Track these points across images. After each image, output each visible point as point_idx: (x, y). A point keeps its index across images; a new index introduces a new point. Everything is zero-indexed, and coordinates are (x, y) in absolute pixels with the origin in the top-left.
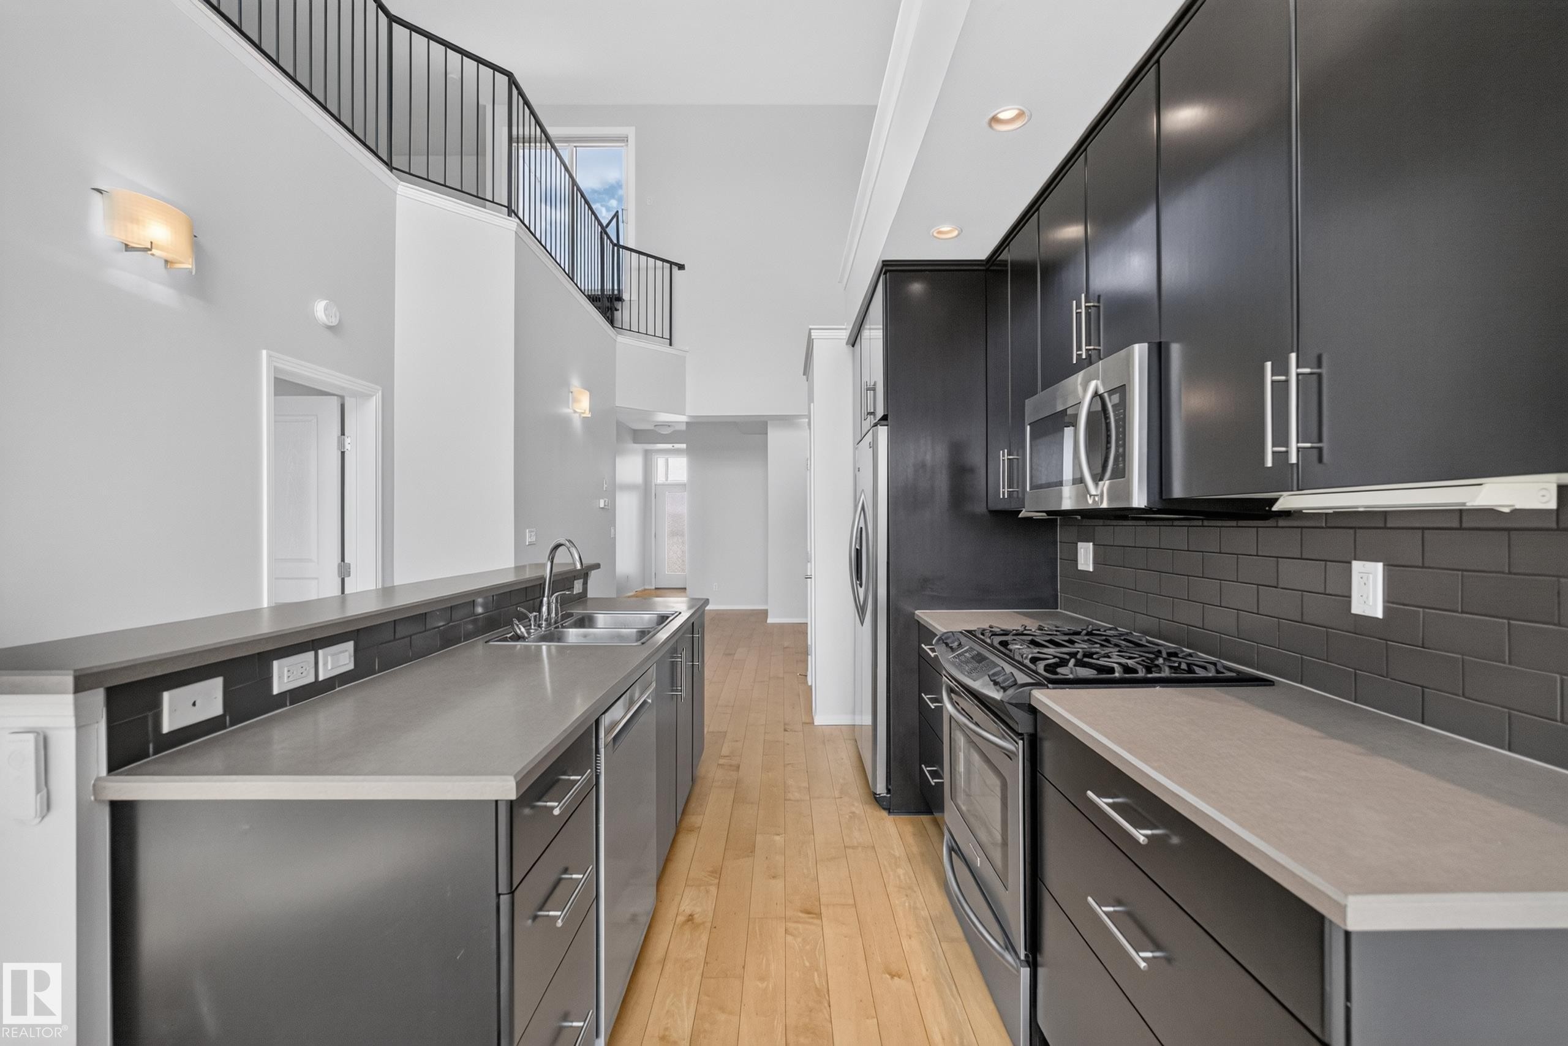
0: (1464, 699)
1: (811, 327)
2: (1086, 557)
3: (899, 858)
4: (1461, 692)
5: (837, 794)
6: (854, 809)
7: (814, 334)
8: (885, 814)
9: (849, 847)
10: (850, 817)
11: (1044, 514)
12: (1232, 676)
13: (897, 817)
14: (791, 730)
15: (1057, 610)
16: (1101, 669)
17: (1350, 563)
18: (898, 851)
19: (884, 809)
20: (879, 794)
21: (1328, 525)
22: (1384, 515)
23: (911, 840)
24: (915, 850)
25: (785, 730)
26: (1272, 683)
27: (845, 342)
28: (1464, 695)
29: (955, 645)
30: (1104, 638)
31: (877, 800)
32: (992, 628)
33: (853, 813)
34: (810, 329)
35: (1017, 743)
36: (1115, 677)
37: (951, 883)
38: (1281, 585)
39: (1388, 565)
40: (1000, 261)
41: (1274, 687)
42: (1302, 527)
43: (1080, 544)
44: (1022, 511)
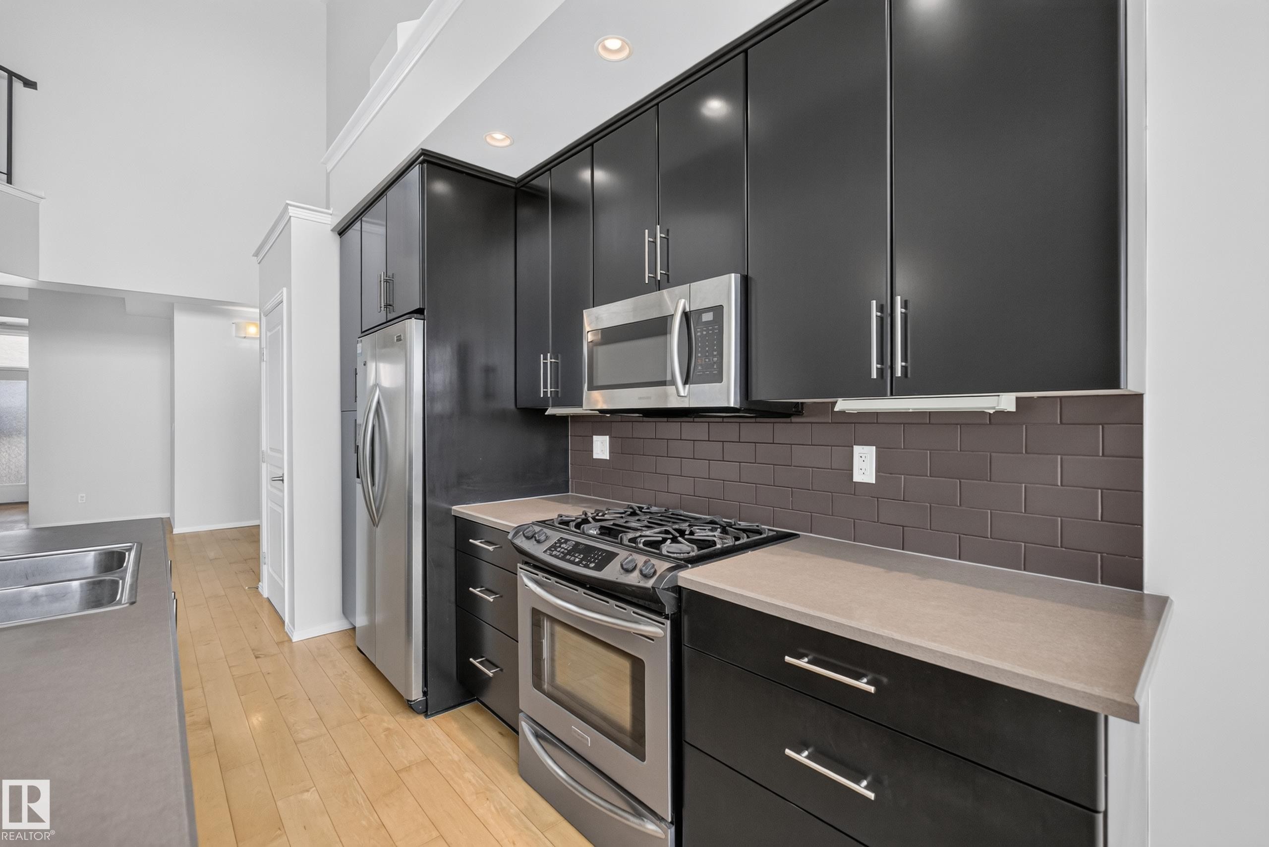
0: (931, 531)
1: (288, 202)
2: (601, 448)
3: (460, 761)
4: (929, 528)
5: (359, 715)
6: (385, 725)
7: (292, 211)
8: (421, 719)
9: (401, 771)
10: (386, 736)
11: (597, 412)
12: (774, 535)
13: (438, 717)
14: (266, 656)
15: (568, 494)
16: (702, 544)
17: (853, 447)
18: (456, 755)
19: (419, 713)
20: (414, 701)
21: (833, 421)
22: (877, 414)
23: (463, 738)
24: (471, 746)
25: (257, 657)
26: (798, 536)
27: (330, 228)
28: (930, 530)
29: (543, 538)
30: (659, 515)
31: (410, 706)
32: (561, 517)
33: (388, 729)
34: (288, 204)
35: (663, 624)
36: (718, 549)
37: (552, 769)
38: (793, 464)
39: (878, 448)
40: (532, 185)
41: (800, 538)
42: (812, 423)
43: (595, 437)
44: (548, 409)
